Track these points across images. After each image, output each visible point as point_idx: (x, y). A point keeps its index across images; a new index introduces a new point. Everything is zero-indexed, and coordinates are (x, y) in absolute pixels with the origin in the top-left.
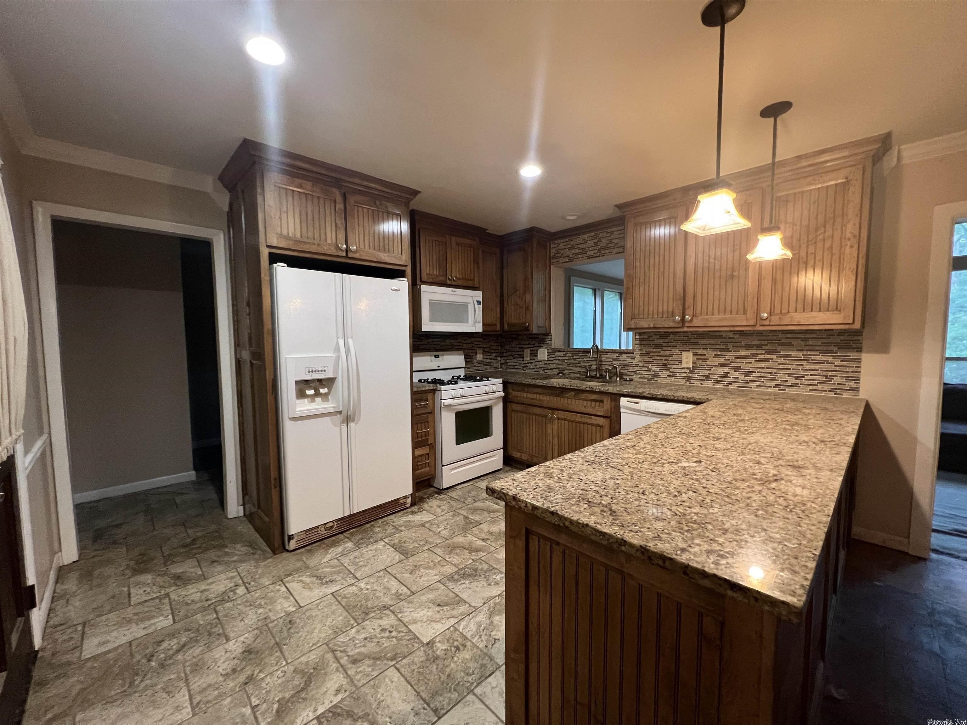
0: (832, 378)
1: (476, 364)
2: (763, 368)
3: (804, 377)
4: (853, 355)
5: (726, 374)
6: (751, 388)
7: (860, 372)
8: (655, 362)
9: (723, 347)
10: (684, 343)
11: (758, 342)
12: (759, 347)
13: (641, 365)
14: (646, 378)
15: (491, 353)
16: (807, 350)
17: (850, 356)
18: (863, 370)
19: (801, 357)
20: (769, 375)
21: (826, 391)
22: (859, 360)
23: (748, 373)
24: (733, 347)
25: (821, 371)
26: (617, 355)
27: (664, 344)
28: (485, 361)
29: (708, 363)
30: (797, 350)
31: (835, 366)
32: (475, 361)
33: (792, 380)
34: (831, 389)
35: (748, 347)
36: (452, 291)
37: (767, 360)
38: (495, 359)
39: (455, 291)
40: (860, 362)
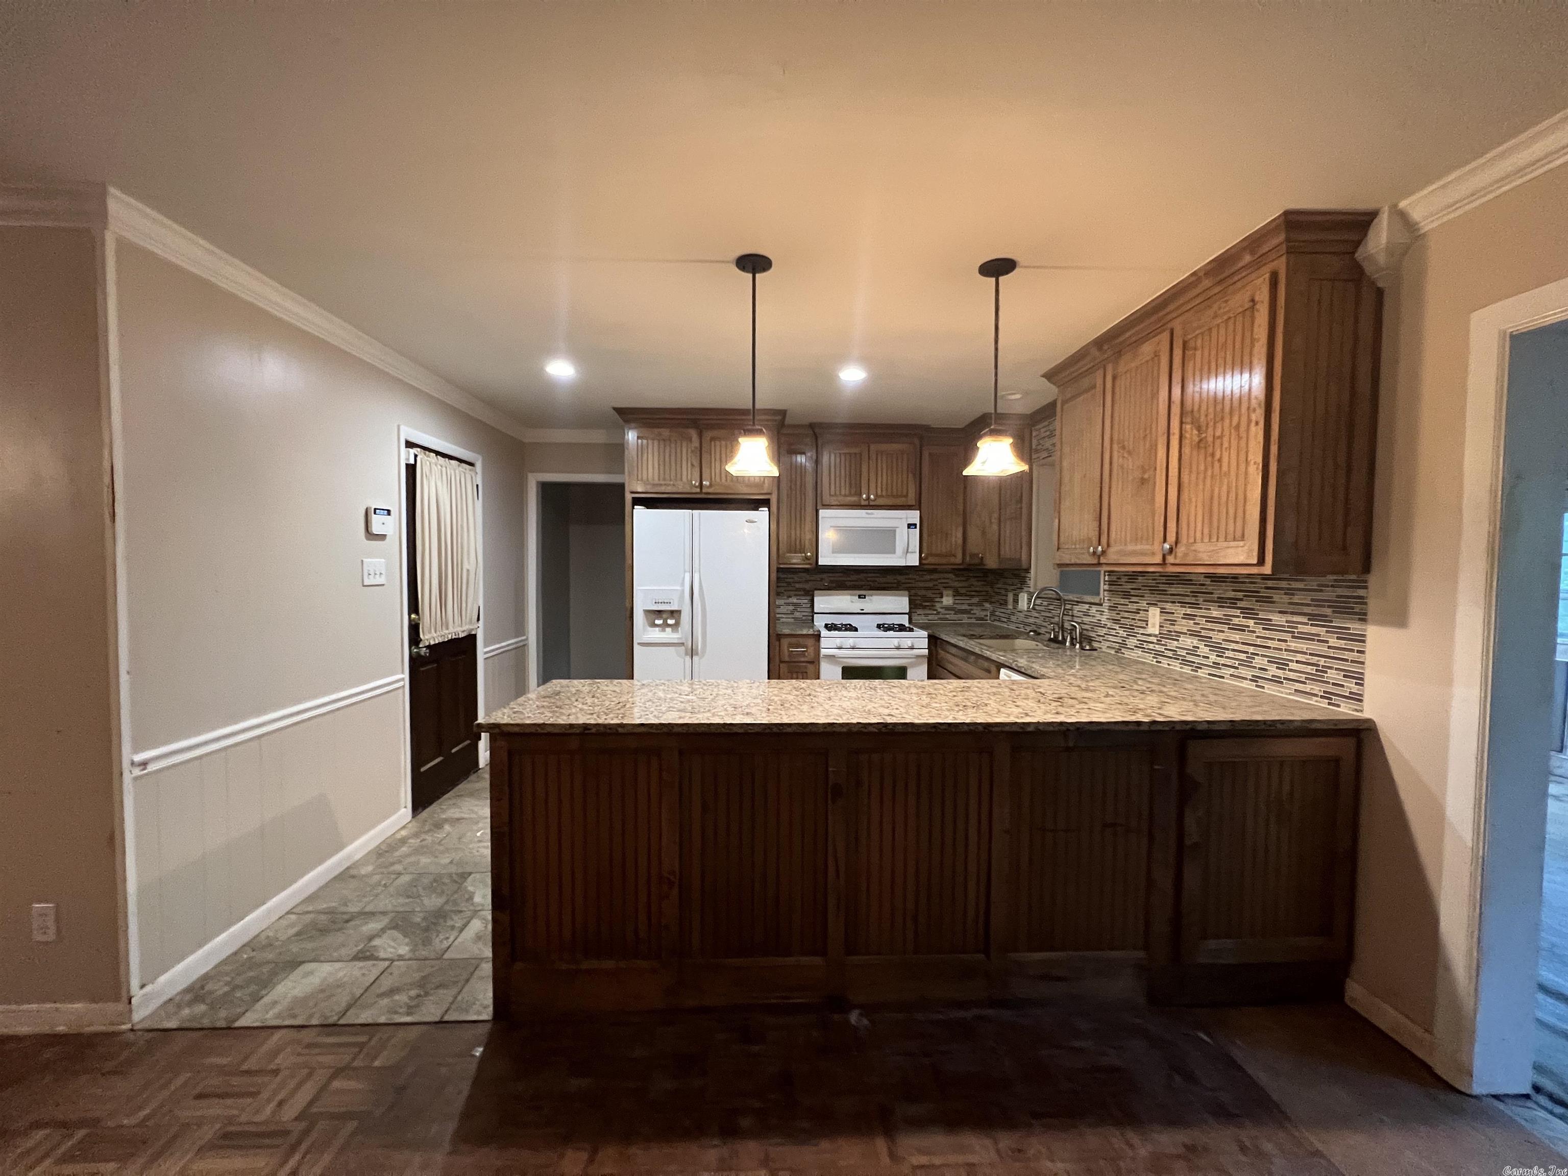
0: (1324, 670)
1: (940, 610)
2: (1237, 642)
3: (1288, 665)
4: (1354, 627)
5: (1193, 651)
6: (1223, 677)
7: (1363, 663)
8: (1123, 621)
9: (1193, 600)
10: (1153, 590)
11: (1231, 594)
12: (1232, 603)
13: (1109, 625)
14: (1114, 648)
15: (972, 596)
16: (1292, 613)
17: (1349, 629)
18: (1368, 658)
19: (1283, 626)
20: (1243, 656)
21: (1316, 695)
22: (1361, 639)
23: (1219, 650)
24: (1205, 601)
25: (1311, 654)
26: (1087, 606)
27: (1133, 592)
28: (959, 607)
29: (1177, 628)
30: (1280, 612)
31: (1329, 647)
32: (938, 605)
33: (1273, 670)
34: (1324, 692)
35: (1221, 602)
36: (867, 513)
37: (1241, 629)
38: (979, 604)
39: (872, 514)
40: (1364, 641)
